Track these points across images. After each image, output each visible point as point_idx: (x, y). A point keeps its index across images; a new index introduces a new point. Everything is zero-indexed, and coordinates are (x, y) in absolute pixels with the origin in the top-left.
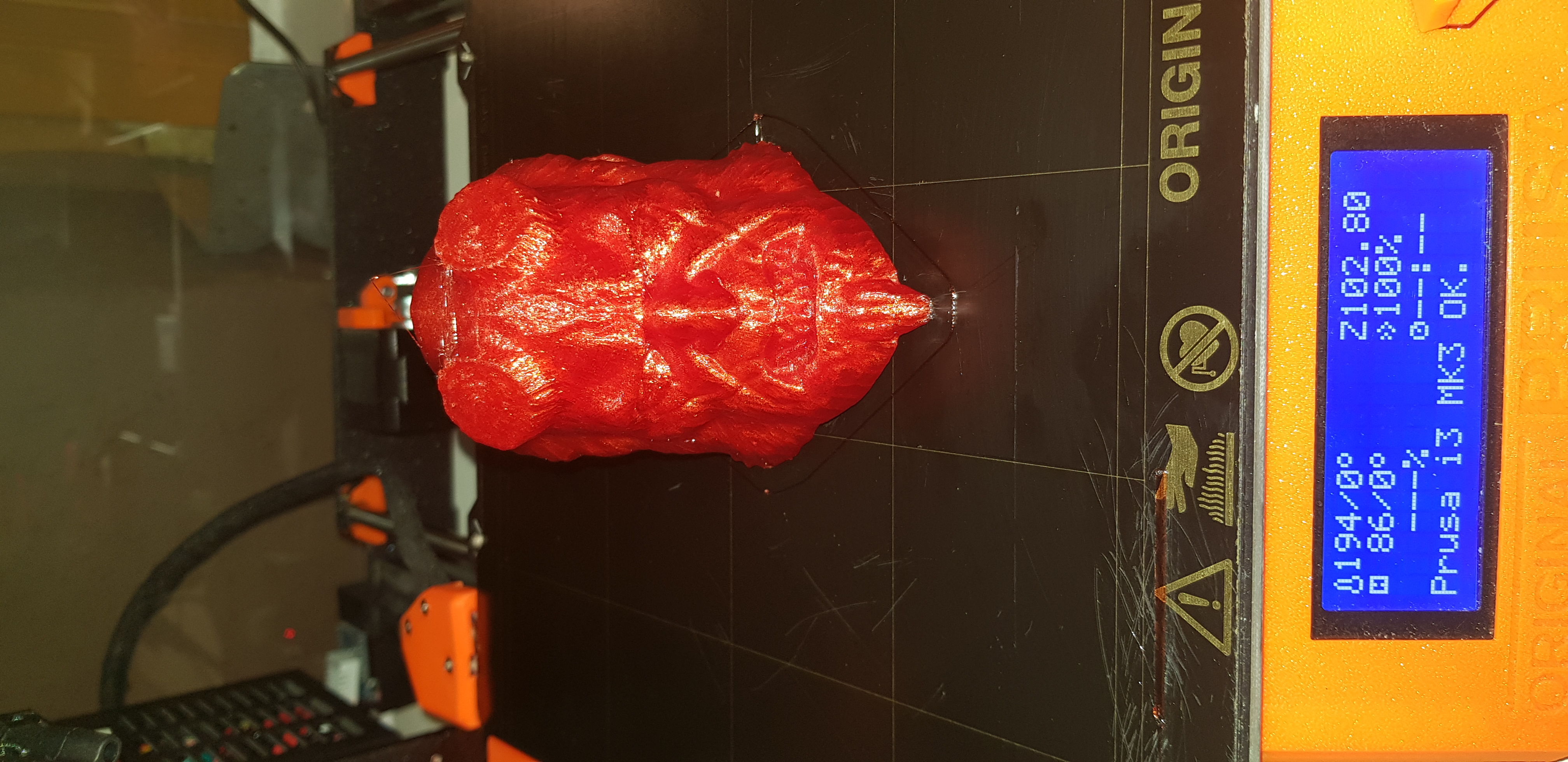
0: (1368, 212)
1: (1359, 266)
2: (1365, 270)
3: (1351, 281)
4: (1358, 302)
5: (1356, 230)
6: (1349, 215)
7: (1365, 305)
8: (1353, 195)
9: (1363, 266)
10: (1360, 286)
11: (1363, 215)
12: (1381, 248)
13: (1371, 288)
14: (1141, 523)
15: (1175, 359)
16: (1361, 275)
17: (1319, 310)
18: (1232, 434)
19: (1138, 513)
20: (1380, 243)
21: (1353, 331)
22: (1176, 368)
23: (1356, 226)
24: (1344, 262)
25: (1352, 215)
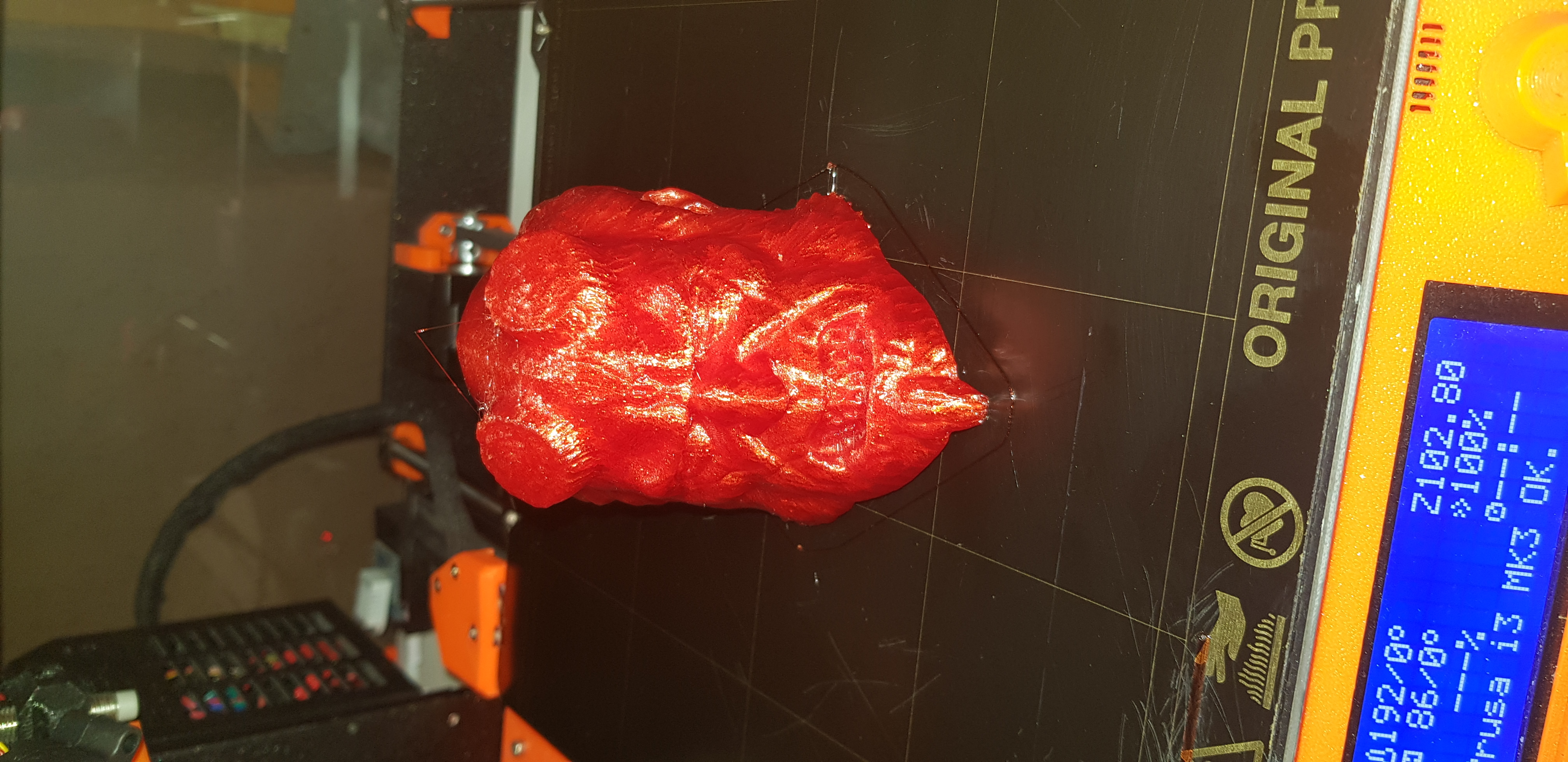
0: (1460, 384)
1: (1442, 438)
2: (1448, 444)
3: (1431, 453)
4: (1436, 475)
5: (1445, 400)
6: (1440, 385)
7: (1443, 479)
8: (1447, 364)
9: (1446, 439)
10: (1440, 459)
11: (1456, 386)
12: (1469, 422)
13: (1452, 462)
14: (1177, 682)
15: (1235, 528)
16: (1443, 447)
17: (1393, 480)
18: (1283, 619)
19: (1175, 671)
20: (1469, 417)
21: (1426, 504)
22: (1235, 536)
23: (1446, 397)
24: (1427, 433)
25: (1444, 385)
